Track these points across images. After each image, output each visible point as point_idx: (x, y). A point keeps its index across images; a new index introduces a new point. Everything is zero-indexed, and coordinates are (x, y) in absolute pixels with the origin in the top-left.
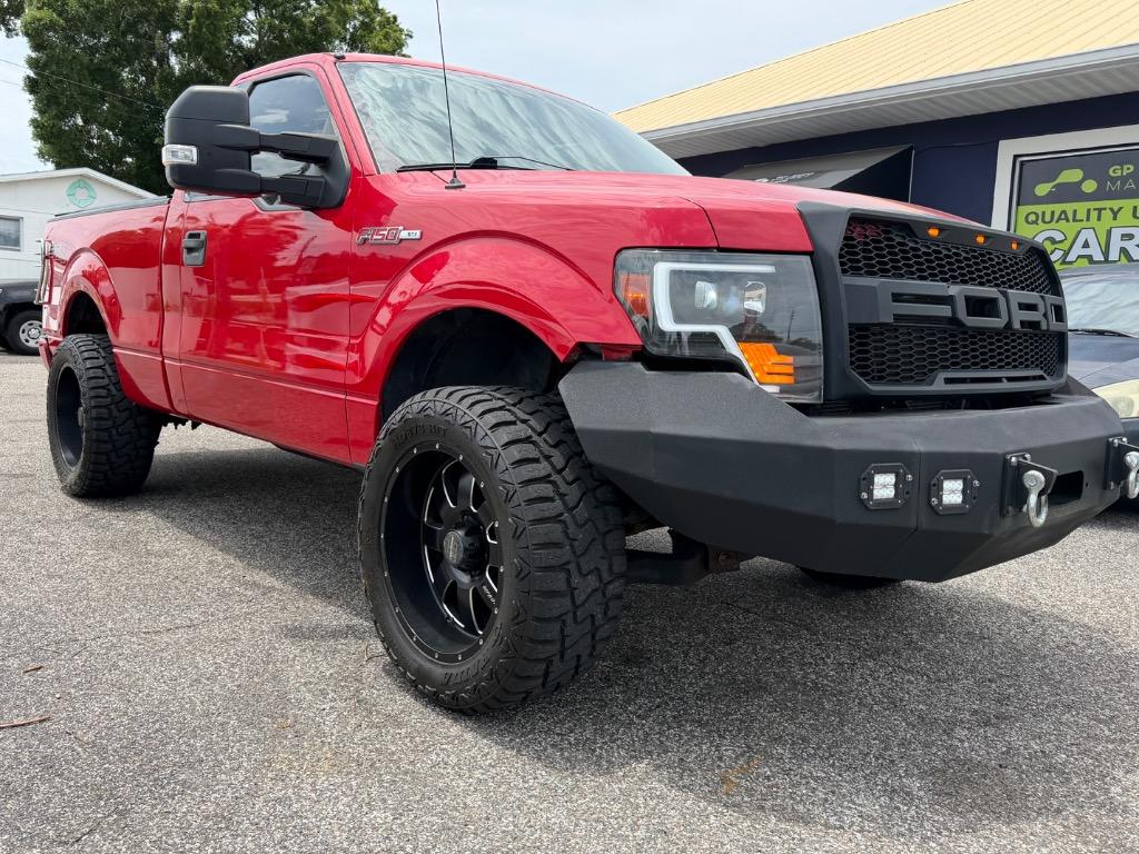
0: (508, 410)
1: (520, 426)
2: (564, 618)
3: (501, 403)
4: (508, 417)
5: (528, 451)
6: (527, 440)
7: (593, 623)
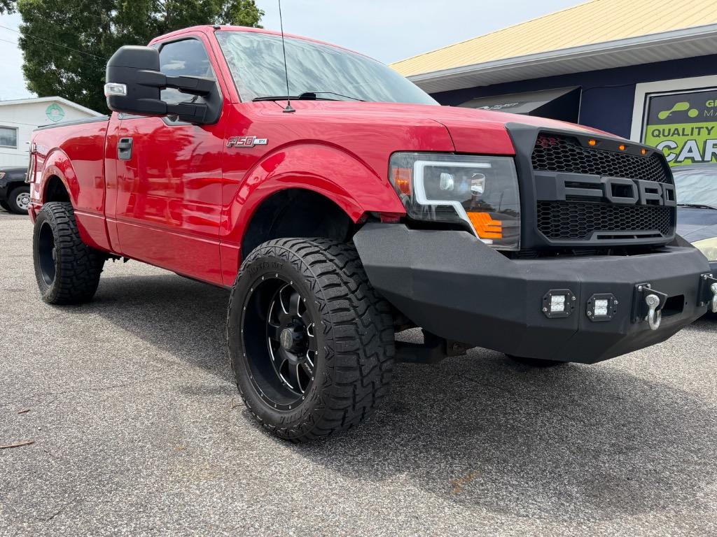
0: (322, 254)
1: (329, 263)
2: (355, 383)
3: (317, 249)
4: (322, 258)
5: (334, 279)
6: (333, 272)
7: (373, 387)
